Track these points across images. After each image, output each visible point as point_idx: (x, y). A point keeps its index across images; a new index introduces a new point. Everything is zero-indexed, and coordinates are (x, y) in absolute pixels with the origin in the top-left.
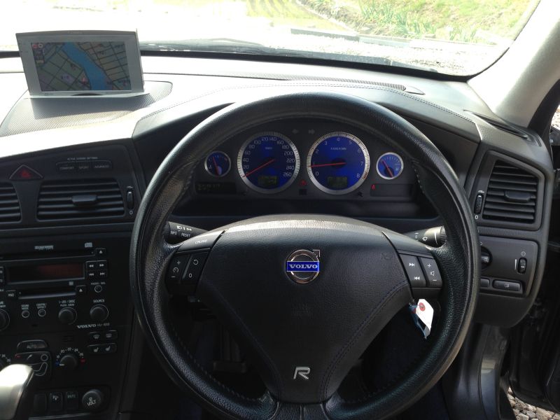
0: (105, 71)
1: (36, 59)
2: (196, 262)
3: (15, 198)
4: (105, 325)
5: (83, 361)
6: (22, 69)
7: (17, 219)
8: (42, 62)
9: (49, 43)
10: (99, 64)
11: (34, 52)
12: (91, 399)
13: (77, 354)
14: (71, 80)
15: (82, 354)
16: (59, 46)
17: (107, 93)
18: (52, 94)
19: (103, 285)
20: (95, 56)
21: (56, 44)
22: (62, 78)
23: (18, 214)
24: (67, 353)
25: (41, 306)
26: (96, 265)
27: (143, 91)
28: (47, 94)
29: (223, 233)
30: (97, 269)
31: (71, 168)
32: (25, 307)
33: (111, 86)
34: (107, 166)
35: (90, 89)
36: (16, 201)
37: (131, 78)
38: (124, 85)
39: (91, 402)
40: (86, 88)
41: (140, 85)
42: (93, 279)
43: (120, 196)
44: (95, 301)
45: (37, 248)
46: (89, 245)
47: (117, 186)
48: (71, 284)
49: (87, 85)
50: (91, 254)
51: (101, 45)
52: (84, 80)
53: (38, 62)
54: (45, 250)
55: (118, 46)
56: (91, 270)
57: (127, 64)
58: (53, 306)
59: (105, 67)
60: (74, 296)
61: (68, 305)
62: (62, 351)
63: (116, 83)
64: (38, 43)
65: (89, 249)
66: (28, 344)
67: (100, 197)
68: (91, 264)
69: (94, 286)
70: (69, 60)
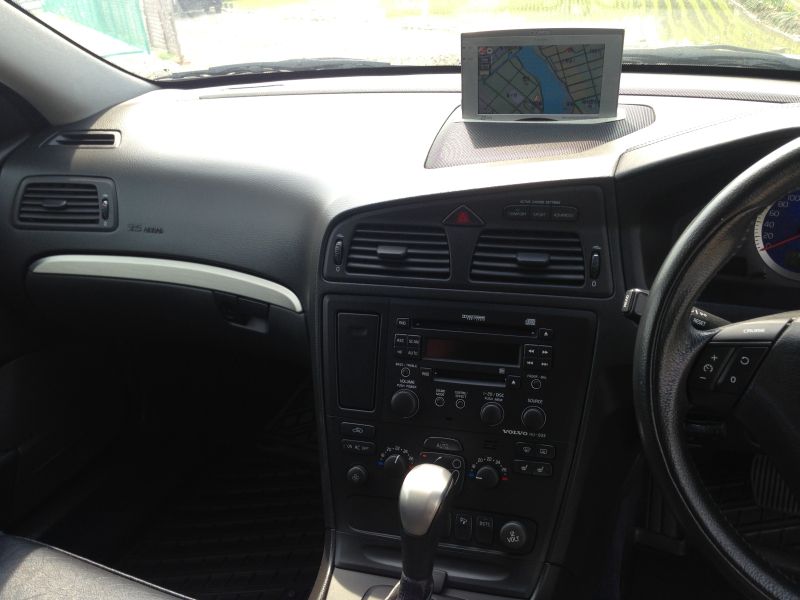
0: (567, 87)
1: (480, 69)
2: (745, 361)
3: (445, 247)
4: (539, 435)
5: (505, 479)
6: (460, 88)
7: (445, 275)
8: (487, 73)
9: (501, 48)
10: (561, 76)
11: (479, 59)
12: (512, 534)
13: (497, 468)
14: (519, 99)
15: (504, 469)
16: (514, 51)
17: (564, 118)
18: (491, 118)
19: (543, 380)
20: (558, 66)
21: (509, 49)
22: (508, 96)
23: (446, 270)
24: (485, 463)
25: (461, 394)
26: (538, 351)
27: (616, 116)
28: (484, 118)
29: (790, 321)
30: (538, 357)
31: (523, 214)
32: (441, 393)
33: (572, 108)
34: (571, 216)
35: (542, 112)
36: (446, 252)
37: (602, 98)
38: (590, 106)
39: (513, 539)
40: (536, 110)
41: (613, 108)
42: (532, 370)
43: (580, 259)
44: (529, 401)
45: (464, 316)
46: (531, 322)
47: (578, 244)
48: (502, 371)
49: (540, 107)
50: (531, 335)
51: (570, 49)
52: (536, 99)
53: (482, 73)
54: (474, 321)
55: (594, 51)
56: (530, 357)
57: (601, 76)
58: (475, 396)
59: (570, 81)
60: (503, 388)
61: (494, 401)
62: (480, 460)
63: (578, 103)
64: (487, 47)
65: (531, 328)
66: (439, 441)
67: (553, 258)
68: (533, 348)
69: (531, 379)
70: (523, 71)
